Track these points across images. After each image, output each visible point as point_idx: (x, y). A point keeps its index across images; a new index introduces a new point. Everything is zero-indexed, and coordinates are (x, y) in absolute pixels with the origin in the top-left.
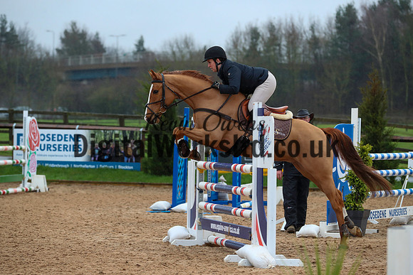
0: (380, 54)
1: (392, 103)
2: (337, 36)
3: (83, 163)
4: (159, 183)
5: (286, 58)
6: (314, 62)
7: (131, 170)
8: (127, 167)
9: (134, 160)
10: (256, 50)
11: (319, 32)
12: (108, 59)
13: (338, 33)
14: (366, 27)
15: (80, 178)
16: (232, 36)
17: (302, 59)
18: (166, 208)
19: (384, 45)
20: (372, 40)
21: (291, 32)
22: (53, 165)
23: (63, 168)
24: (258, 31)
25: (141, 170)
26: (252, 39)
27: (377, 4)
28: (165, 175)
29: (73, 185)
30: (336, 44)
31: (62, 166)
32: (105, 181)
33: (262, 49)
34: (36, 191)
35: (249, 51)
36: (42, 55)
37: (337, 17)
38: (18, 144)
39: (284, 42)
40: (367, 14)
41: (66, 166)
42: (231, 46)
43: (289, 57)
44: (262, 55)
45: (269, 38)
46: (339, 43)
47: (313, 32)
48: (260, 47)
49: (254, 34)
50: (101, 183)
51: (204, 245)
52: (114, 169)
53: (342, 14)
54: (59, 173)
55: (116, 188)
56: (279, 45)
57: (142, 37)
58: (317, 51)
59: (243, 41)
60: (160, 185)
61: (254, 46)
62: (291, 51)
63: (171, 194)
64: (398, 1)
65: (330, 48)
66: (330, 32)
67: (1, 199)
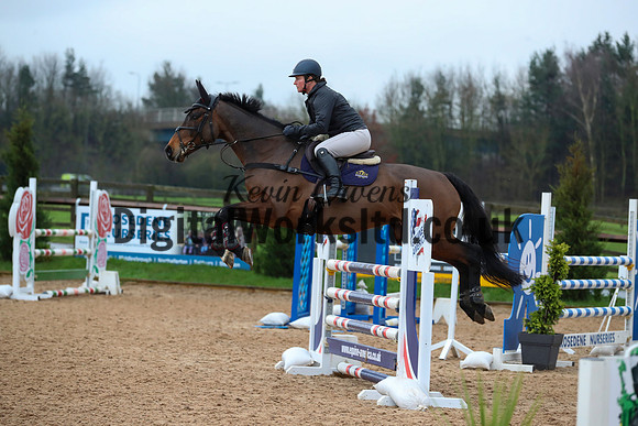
0: (589, 121)
1: (603, 189)
2: (531, 94)
3: (171, 257)
4: (274, 287)
5: (458, 121)
6: (497, 129)
7: (237, 269)
10: (417, 109)
11: (506, 88)
13: (531, 89)
14: (571, 83)
15: (166, 278)
16: (386, 89)
17: (481, 124)
18: (282, 323)
19: (594, 107)
20: (578, 100)
21: (466, 85)
22: (129, 258)
23: (145, 263)
24: (422, 83)
25: (251, 271)
26: (413, 94)
27: (586, 51)
28: (285, 276)
29: (156, 287)
30: (529, 104)
31: (142, 259)
32: (200, 282)
33: (426, 108)
34: (104, 293)
35: (408, 110)
36: (121, 107)
37: (531, 67)
38: (83, 227)
39: (456, 100)
40: (573, 65)
41: (150, 259)
42: (383, 102)
43: (463, 120)
44: (425, 116)
45: (436, 94)
46: (533, 103)
47: (498, 86)
48: (424, 105)
49: (417, 87)
50: (194, 285)
51: (331, 376)
52: (214, 267)
53: (538, 64)
54: (137, 269)
55: (215, 292)
56: (450, 103)
57: (261, 86)
58: (502, 113)
59: (400, 96)
60: (277, 290)
61: (415, 103)
62: (466, 112)
63: (290, 303)
64: (616, 49)
65: (520, 110)
66: (520, 88)
67: (55, 303)
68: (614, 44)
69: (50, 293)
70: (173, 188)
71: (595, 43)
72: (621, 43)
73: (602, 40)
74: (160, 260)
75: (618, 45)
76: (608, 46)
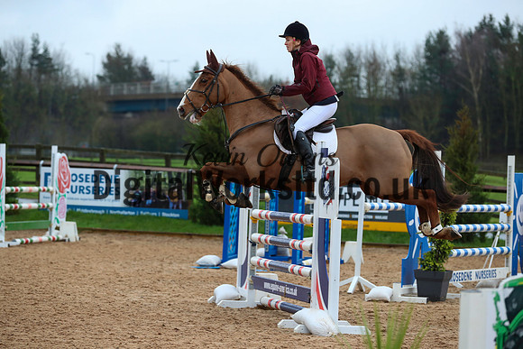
0: (476, 90)
1: (488, 148)
2: (426, 67)
3: (121, 209)
4: (209, 234)
5: (365, 91)
6: (398, 97)
7: (177, 218)
8: (172, 215)
9: (180, 207)
11: (405, 62)
12: (157, 88)
13: (427, 63)
14: (460, 58)
15: (117, 227)
17: (384, 93)
18: (215, 264)
19: (480, 78)
20: (467, 72)
21: (372, 61)
22: (86, 211)
23: (98, 215)
24: (334, 59)
25: (188, 219)
27: (473, 30)
28: (217, 224)
29: (109, 235)
30: (425, 76)
31: (96, 212)
32: (146, 230)
33: (337, 81)
34: (64, 240)
36: (79, 82)
37: (426, 45)
38: (46, 185)
39: (363, 73)
40: (462, 42)
41: (103, 211)
43: (369, 90)
44: (337, 86)
45: (346, 68)
46: (428, 75)
47: (398, 61)
48: (336, 78)
49: (329, 62)
50: (141, 233)
51: (255, 308)
52: (157, 217)
53: (432, 40)
54: (92, 219)
55: (159, 239)
56: (358, 76)
57: (197, 64)
58: (402, 84)
60: (210, 236)
62: (372, 84)
63: (222, 247)
64: (499, 28)
65: (417, 81)
66: (417, 63)
67: (22, 249)
68: (496, 24)
69: (19, 241)
70: (122, 150)
71: (481, 23)
72: (503, 23)
73: (487, 20)
74: (111, 212)
75: (500, 25)
76: (492, 26)
